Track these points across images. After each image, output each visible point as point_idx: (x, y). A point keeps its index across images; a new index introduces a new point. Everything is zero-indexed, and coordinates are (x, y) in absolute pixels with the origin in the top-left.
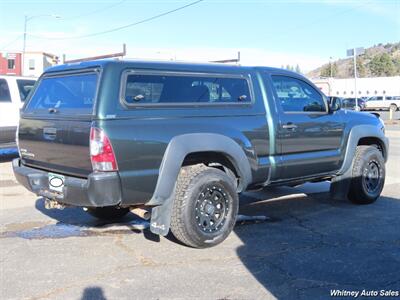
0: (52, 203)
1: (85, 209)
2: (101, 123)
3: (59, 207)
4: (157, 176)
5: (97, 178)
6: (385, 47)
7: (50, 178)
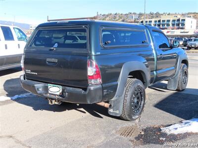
0: (54, 101)
1: (78, 105)
2: (93, 57)
3: (57, 103)
4: (117, 85)
5: (92, 88)
6: (103, 16)
7: (49, 87)
